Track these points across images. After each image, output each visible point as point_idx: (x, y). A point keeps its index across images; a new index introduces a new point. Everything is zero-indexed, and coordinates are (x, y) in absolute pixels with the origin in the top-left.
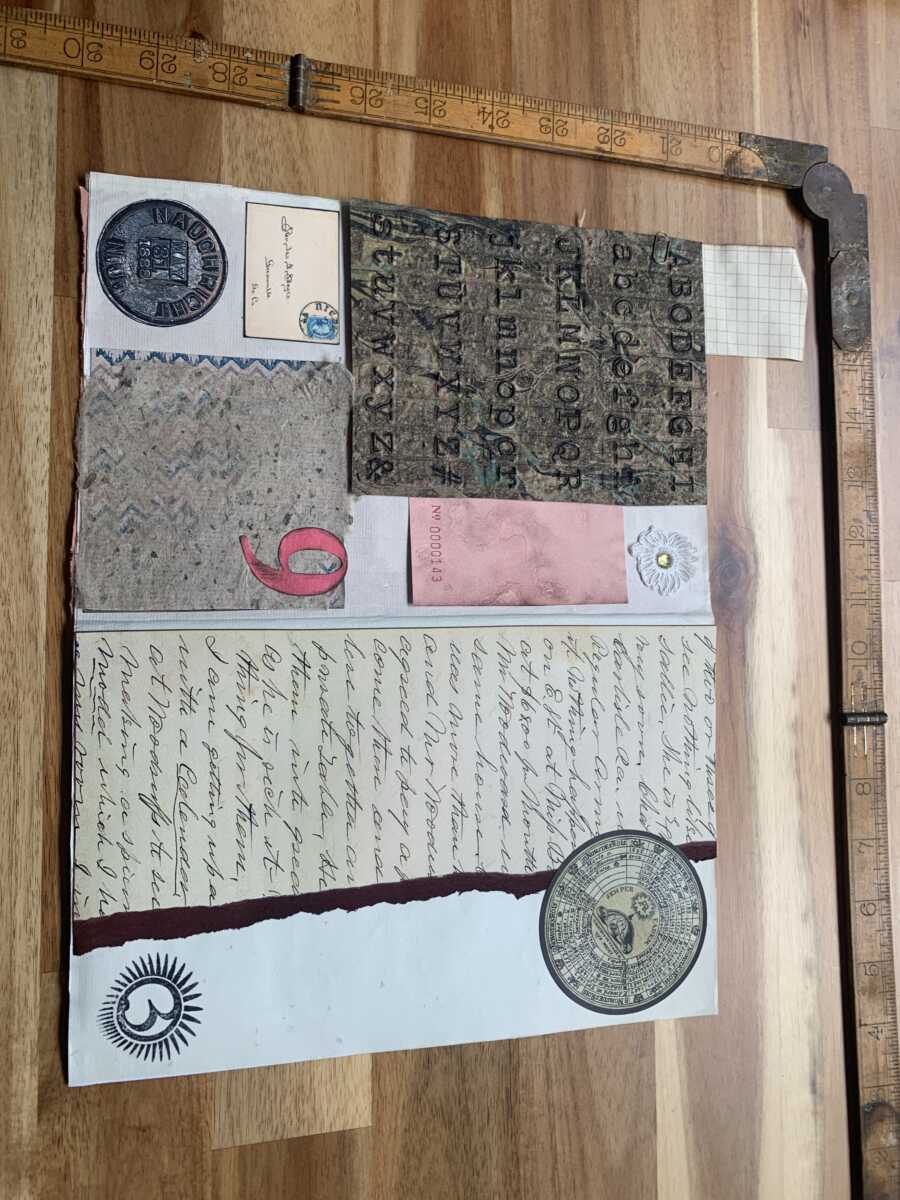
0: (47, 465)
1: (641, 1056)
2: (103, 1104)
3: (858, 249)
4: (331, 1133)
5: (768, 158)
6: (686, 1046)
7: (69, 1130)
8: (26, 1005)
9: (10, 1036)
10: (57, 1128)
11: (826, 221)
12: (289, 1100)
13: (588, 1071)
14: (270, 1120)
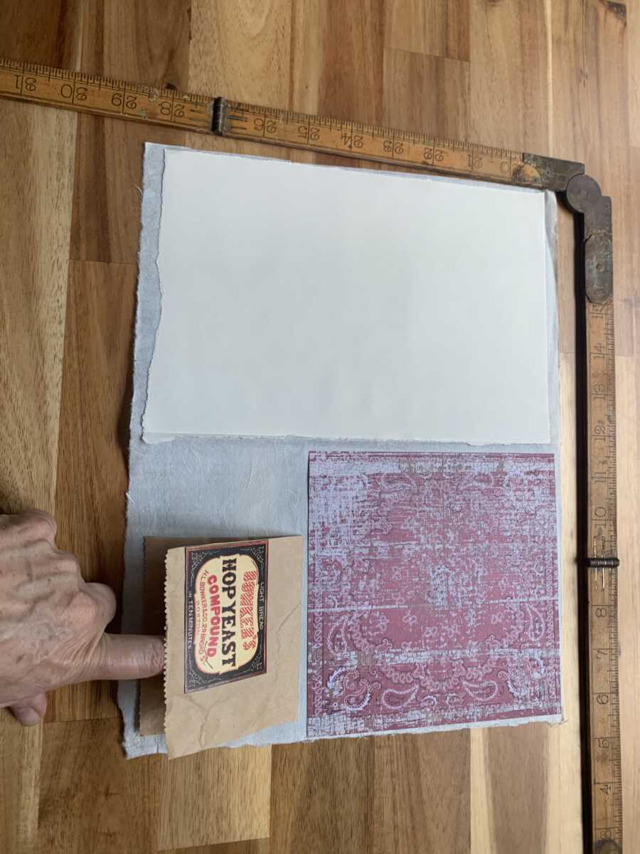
0: (61, 373)
1: (461, 793)
2: (83, 815)
3: (605, 233)
4: (240, 842)
5: (543, 171)
6: (492, 785)
7: (59, 833)
8: (33, 745)
9: (21, 767)
10: (51, 832)
11: (583, 214)
12: (212, 818)
13: (422, 802)
14: (199, 831)
